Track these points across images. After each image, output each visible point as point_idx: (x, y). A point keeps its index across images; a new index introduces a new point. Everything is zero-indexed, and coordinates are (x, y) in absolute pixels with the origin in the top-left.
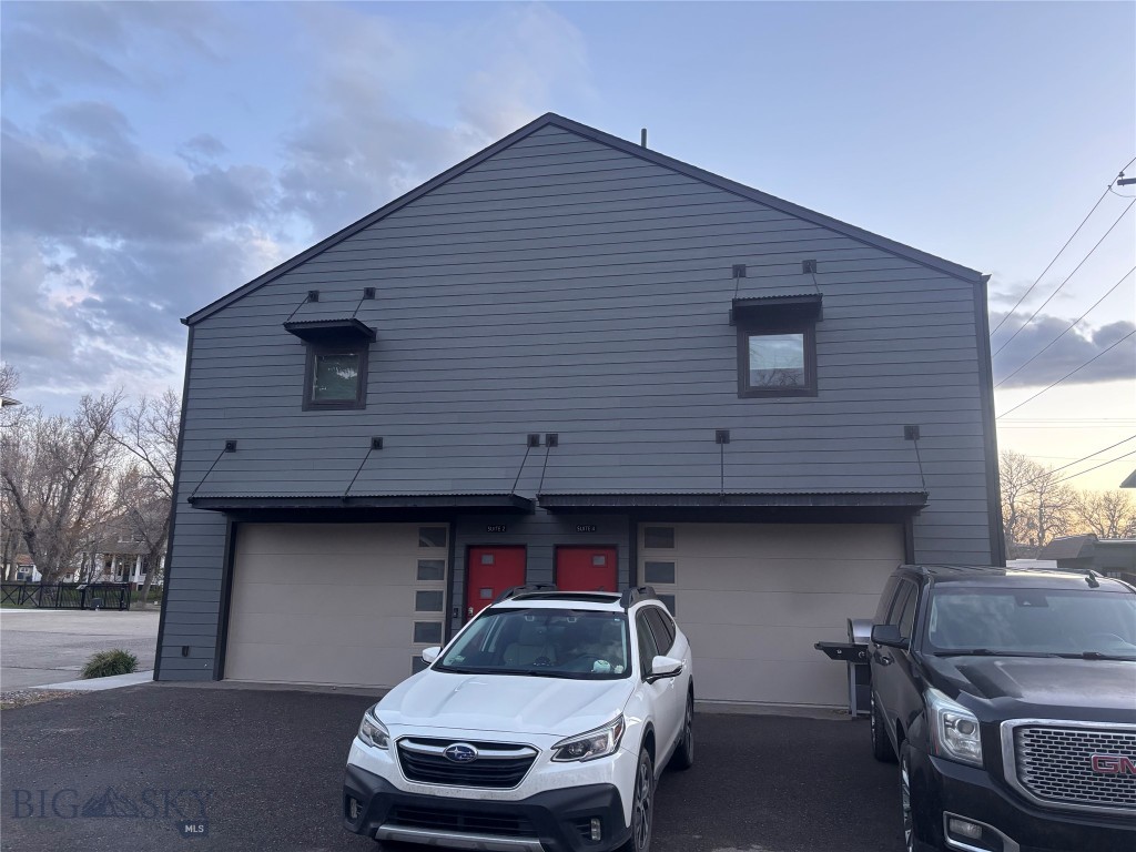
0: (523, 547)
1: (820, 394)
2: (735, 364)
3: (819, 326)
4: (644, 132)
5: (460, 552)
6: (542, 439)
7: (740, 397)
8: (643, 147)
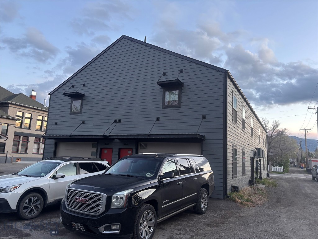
0: (112, 148)
1: (182, 107)
2: (162, 99)
3: (182, 88)
4: (145, 37)
5: (99, 150)
6: (118, 121)
7: (162, 108)
8: (145, 42)
